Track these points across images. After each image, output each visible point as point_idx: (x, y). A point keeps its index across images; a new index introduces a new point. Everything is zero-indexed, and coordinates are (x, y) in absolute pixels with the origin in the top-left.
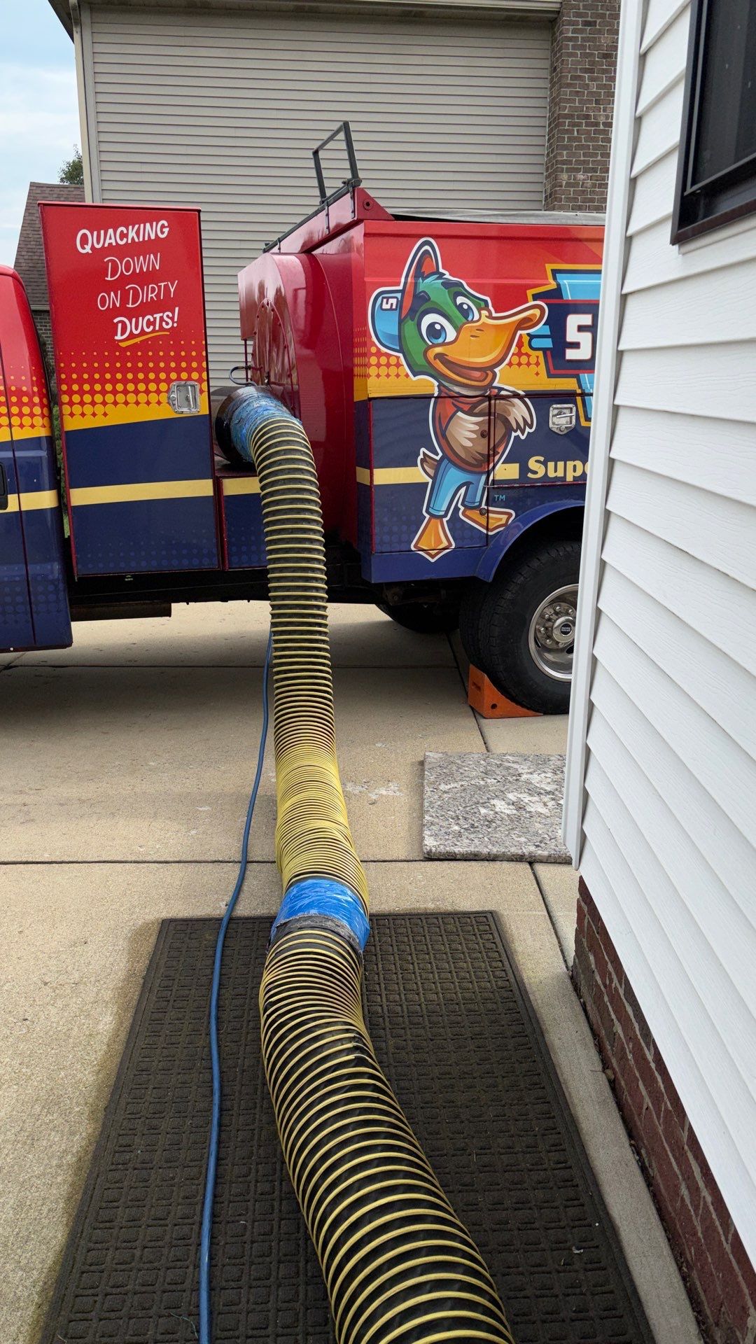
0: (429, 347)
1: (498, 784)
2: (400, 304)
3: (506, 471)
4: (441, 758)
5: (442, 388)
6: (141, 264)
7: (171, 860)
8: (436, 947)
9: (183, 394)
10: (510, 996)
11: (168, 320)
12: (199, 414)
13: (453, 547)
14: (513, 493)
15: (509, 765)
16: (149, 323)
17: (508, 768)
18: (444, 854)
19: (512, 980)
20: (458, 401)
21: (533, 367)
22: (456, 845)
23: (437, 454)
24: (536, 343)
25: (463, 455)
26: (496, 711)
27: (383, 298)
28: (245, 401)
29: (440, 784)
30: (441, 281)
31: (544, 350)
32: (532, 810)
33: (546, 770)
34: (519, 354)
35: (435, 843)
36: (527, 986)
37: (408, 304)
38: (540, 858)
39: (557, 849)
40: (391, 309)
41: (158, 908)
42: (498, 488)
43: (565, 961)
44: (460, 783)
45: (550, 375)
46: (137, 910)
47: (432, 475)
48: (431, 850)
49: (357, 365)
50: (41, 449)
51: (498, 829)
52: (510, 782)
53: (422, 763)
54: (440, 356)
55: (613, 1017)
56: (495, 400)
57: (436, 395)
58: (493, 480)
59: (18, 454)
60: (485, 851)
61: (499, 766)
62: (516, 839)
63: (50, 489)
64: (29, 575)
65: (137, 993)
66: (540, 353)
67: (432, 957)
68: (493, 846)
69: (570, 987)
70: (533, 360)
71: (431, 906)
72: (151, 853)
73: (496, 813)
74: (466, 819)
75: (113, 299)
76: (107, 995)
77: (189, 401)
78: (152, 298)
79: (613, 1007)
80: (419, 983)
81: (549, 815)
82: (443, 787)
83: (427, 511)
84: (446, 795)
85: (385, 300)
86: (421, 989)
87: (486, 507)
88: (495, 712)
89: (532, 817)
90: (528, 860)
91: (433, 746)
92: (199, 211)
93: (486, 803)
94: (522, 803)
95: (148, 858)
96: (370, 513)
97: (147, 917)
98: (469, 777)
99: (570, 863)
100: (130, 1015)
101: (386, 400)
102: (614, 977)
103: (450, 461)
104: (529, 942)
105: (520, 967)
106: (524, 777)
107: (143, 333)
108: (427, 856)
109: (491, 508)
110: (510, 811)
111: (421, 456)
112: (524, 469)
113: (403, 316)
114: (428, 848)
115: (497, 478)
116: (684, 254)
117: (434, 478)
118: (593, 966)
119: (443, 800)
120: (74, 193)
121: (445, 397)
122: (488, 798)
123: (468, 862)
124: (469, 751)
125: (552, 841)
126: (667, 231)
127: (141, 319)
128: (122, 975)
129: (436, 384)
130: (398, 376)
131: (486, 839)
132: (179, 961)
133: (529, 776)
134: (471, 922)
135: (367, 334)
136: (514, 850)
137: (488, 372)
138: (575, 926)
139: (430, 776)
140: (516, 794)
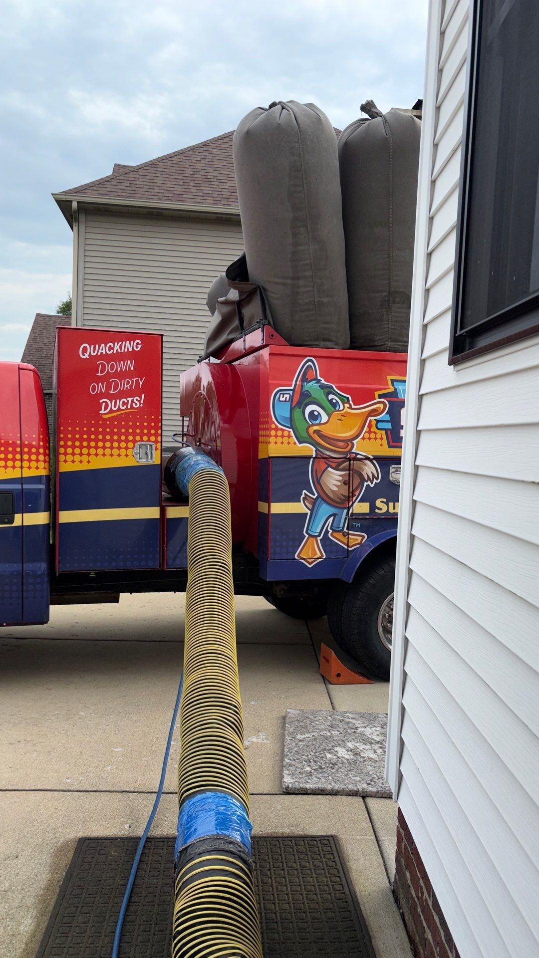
0: (310, 426)
1: (341, 735)
2: (291, 398)
3: (360, 508)
4: (299, 714)
5: (318, 452)
6: (121, 366)
7: (90, 789)
8: (289, 865)
9: (143, 451)
10: (346, 907)
11: (137, 402)
12: (154, 464)
13: (324, 557)
14: (365, 523)
15: (349, 720)
16: (124, 404)
17: (348, 723)
18: (298, 789)
19: (347, 893)
20: (329, 461)
21: (379, 441)
22: (308, 782)
23: (314, 495)
24: (380, 425)
25: (331, 495)
26: (341, 678)
27: (281, 394)
28: (187, 456)
29: (297, 734)
30: (319, 384)
31: (386, 430)
32: (365, 755)
33: (376, 725)
34: (370, 432)
35: (292, 781)
36: (359, 898)
37: (296, 398)
38: (370, 793)
39: (383, 786)
40: (286, 401)
41: (76, 828)
42: (355, 518)
43: (388, 878)
44: (312, 734)
45: (390, 446)
46: (60, 830)
47: (311, 508)
48: (288, 786)
49: (262, 436)
50: (41, 484)
51: (339, 770)
52: (349, 734)
53: (284, 718)
54: (316, 432)
55: (425, 925)
56: (353, 461)
57: (314, 456)
58: (352, 513)
59: (25, 486)
60: (329, 787)
61: (341, 721)
62: (353, 778)
63: (44, 511)
64: (24, 571)
65: (53, 900)
66: (383, 432)
67: (286, 873)
68: (336, 783)
69: (392, 899)
70: (378, 436)
71: (287, 831)
72: (76, 783)
73: (339, 757)
74: (315, 762)
75: (101, 387)
76: (30, 901)
77: (148, 455)
78: (127, 387)
79: (424, 917)
80: (276, 895)
81: (378, 760)
82: (299, 737)
83: (307, 532)
84: (301, 743)
85: (282, 395)
86: (277, 899)
87: (347, 531)
88: (339, 679)
89: (364, 761)
90: (361, 795)
91: (293, 705)
92: (162, 335)
93: (331, 749)
94: (357, 750)
95: (72, 788)
96: (267, 533)
97: (67, 836)
98: (318, 729)
99: (391, 797)
100: (46, 918)
101: (281, 458)
102: (425, 890)
103: (323, 499)
104: (361, 861)
105: (354, 882)
106: (360, 730)
107: (119, 409)
108: (285, 790)
109: (350, 532)
110: (348, 756)
111: (303, 496)
112: (373, 507)
113: (293, 406)
114: (286, 784)
115: (355, 512)
116: (457, 371)
117: (312, 511)
118: (409, 881)
119: (299, 747)
120: (65, 320)
121: (320, 458)
122: (333, 746)
123: (316, 796)
124: (319, 709)
125: (380, 780)
126: (445, 357)
127: (118, 401)
128: (43, 883)
129: (314, 449)
130: (289, 443)
131: (330, 778)
132: (89, 873)
133: (363, 729)
134: (317, 844)
135: (270, 416)
136: (351, 787)
137: (349, 443)
138: (396, 848)
139: (290, 728)
140: (353, 743)
